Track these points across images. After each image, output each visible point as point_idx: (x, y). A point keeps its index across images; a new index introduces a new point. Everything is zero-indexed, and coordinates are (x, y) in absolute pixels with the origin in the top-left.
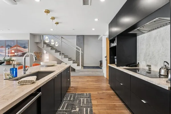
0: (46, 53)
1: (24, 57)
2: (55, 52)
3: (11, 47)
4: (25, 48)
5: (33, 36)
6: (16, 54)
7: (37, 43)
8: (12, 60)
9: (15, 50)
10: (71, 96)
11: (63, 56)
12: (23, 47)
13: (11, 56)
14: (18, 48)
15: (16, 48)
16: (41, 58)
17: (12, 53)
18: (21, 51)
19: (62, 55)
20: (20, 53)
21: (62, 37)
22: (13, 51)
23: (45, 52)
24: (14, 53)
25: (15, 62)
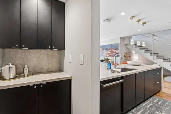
0: (136, 53)
1: (115, 57)
2: (145, 52)
3: (108, 50)
4: (117, 50)
5: (123, 39)
6: (111, 54)
7: (126, 45)
8: (108, 59)
9: (110, 52)
10: (159, 100)
11: (155, 57)
12: (115, 49)
13: (108, 56)
14: (112, 50)
15: (111, 50)
16: (130, 58)
17: (108, 54)
18: (115, 52)
19: (154, 55)
20: (113, 54)
21: (153, 35)
22: (109, 53)
23: (134, 52)
24: (110, 54)
25: (110, 61)
